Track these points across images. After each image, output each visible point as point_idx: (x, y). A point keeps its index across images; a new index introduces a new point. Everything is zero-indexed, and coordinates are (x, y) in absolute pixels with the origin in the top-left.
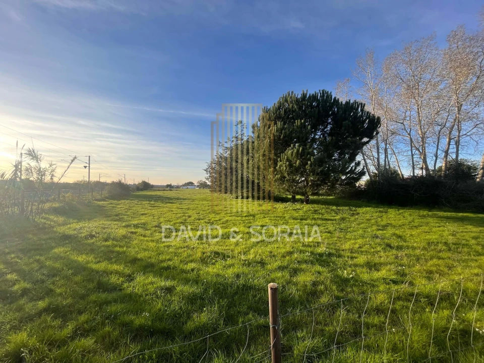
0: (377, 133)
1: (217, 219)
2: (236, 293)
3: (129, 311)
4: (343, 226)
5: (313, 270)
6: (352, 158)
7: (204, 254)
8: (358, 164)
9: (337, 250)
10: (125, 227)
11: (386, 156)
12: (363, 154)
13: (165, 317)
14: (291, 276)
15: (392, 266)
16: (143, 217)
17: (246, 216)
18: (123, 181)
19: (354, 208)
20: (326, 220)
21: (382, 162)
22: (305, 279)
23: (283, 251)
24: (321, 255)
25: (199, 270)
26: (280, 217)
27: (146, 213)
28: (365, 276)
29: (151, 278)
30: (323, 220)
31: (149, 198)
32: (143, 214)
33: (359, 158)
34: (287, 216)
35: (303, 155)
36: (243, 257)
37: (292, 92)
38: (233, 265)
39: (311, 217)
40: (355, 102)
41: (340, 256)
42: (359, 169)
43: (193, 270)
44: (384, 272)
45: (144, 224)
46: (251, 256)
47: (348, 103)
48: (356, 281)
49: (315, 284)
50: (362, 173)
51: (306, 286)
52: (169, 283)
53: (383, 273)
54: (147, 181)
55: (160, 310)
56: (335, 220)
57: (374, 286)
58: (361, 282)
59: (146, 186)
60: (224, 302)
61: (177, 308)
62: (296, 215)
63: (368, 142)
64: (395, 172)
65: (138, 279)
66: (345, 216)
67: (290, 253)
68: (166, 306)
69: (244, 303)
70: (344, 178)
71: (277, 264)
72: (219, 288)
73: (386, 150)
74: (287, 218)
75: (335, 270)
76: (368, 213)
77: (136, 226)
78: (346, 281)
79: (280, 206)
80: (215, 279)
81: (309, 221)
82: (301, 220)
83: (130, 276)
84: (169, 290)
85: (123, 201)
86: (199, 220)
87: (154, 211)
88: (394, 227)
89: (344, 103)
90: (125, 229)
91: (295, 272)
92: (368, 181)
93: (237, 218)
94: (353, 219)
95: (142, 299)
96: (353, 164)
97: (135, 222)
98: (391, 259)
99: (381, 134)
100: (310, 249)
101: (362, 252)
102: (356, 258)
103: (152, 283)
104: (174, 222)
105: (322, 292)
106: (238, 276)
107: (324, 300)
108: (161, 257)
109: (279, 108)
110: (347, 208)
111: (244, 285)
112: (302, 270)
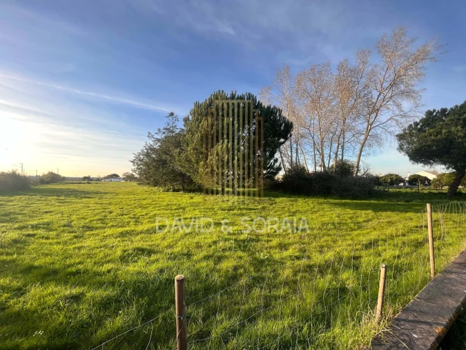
0: (291, 136)
1: (143, 214)
2: (158, 289)
3: (14, 334)
4: (263, 214)
5: (235, 256)
6: (272, 156)
7: (125, 252)
8: (276, 161)
9: (257, 236)
10: (18, 229)
11: (297, 155)
12: (281, 153)
13: (68, 330)
14: (215, 264)
15: (297, 245)
16: (48, 215)
17: (175, 209)
18: (19, 172)
19: (273, 199)
20: (250, 209)
21: (294, 159)
22: (227, 265)
23: (210, 240)
24: (244, 241)
25: (118, 270)
26: (210, 209)
27: (53, 211)
28: (277, 257)
29: (52, 288)
30: (247, 209)
31: (58, 193)
32: (47, 212)
33: (277, 155)
34: (216, 207)
36: (169, 251)
37: (223, 91)
38: (157, 260)
39: (238, 207)
40: (275, 108)
41: (258, 241)
42: (277, 164)
43: (109, 271)
44: (291, 250)
45: (48, 224)
46: (176, 250)
47: (269, 108)
48: (270, 261)
49: (236, 268)
50: (279, 169)
51: (228, 271)
52: (75, 291)
53: (290, 252)
54: (55, 172)
55: (61, 323)
56: (258, 209)
57: (282, 263)
58: (274, 261)
59: (53, 178)
60: (144, 301)
61: (85, 317)
62: (224, 205)
63: (284, 143)
64: (304, 168)
65: (33, 291)
66: (265, 205)
67: (215, 243)
68: (70, 318)
69: (166, 297)
70: (265, 172)
71: (205, 253)
72: (139, 286)
73: (297, 150)
74: (215, 209)
75: (254, 253)
76: (283, 201)
77: (35, 227)
78: (262, 262)
79: (211, 198)
80: (135, 278)
81: (236, 211)
82: (229, 210)
83: (19, 289)
84: (77, 298)
85: (18, 197)
86: (122, 215)
87: (64, 208)
88: (301, 212)
89: (266, 107)
90: (18, 232)
91: (220, 259)
92: (284, 175)
93: (165, 212)
94: (271, 207)
95: (36, 315)
96: (272, 161)
97: (35, 223)
98: (297, 239)
99: (293, 136)
100: (234, 237)
101: (276, 235)
102: (271, 241)
103: (52, 294)
104: (90, 219)
105: (241, 275)
106: (161, 271)
107: (243, 281)
108: (68, 262)
110: (267, 198)
111: (167, 280)
112: (226, 257)
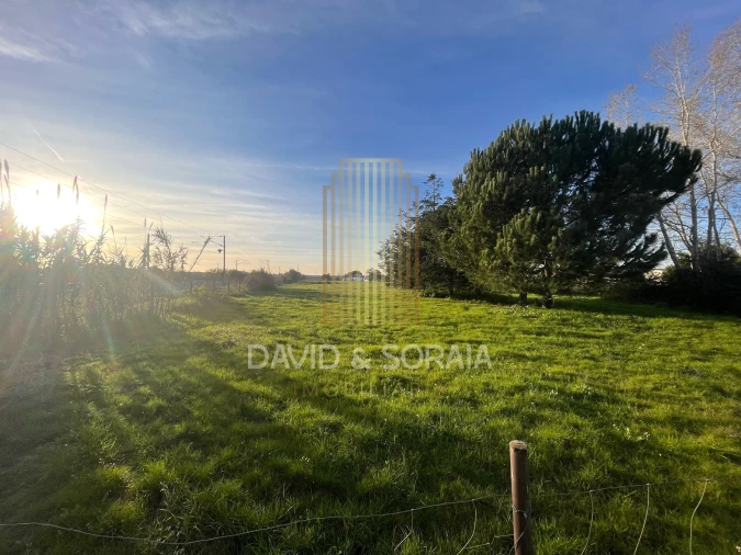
0: (694, 181)
1: (397, 328)
2: (434, 444)
3: (282, 451)
4: (618, 348)
5: (565, 421)
6: (639, 228)
7: (381, 379)
8: (652, 239)
9: (611, 391)
10: (271, 333)
11: (712, 224)
12: (661, 221)
13: (331, 466)
14: (524, 427)
15: (729, 430)
16: (293, 321)
17: (442, 325)
18: (266, 270)
19: (640, 319)
20: (586, 336)
21: (702, 234)
22: (551, 432)
23: (508, 384)
24: (578, 396)
25: (375, 402)
26: (501, 329)
27: (299, 316)
28: (670, 442)
29: (309, 409)
30: (579, 336)
31: (300, 294)
32: (293, 317)
33: (653, 228)
34: (513, 328)
35: (544, 227)
36: (442, 389)
37: (524, 121)
38: (425, 400)
39: (557, 331)
40: (648, 126)
41: (615, 401)
42: (656, 247)
43: (366, 402)
44: (710, 437)
45: (295, 331)
46: (454, 389)
47: (631, 130)
48: (650, 448)
49: (568, 444)
50: (660, 256)
51: (553, 446)
52: (332, 418)
53: (707, 439)
54: (296, 270)
55: (323, 455)
56: (603, 337)
57: (688, 461)
58: (662, 451)
59: (294, 276)
60: (416, 456)
61: (347, 455)
62: (527, 325)
63: (671, 199)
64: (731, 252)
65: (291, 407)
66: (621, 330)
67: (521, 389)
68: (331, 451)
69: (447, 461)
70: (621, 264)
71: (500, 404)
72: (406, 433)
73: (711, 213)
75: (607, 424)
76: (667, 327)
77: (285, 333)
78: (630, 446)
79: (500, 311)
80: (400, 418)
81: (552, 338)
82: (539, 334)
83: (281, 402)
84: (335, 428)
85: (267, 298)
86: (371, 327)
87: (308, 313)
88: (730, 355)
89: (623, 130)
90: (272, 337)
91: (532, 421)
92: (669, 269)
93: (428, 328)
94: (637, 337)
95: (298, 436)
96: (641, 239)
97: (284, 328)
98: (726, 414)
99: (702, 181)
100: (557, 385)
101: (661, 397)
102: (649, 407)
103: (310, 415)
104: (336, 329)
105: (584, 461)
106: (435, 418)
107: (588, 473)
108: (322, 380)
109: (500, 149)
110: (626, 317)
111: (445, 434)
112: (543, 419)
